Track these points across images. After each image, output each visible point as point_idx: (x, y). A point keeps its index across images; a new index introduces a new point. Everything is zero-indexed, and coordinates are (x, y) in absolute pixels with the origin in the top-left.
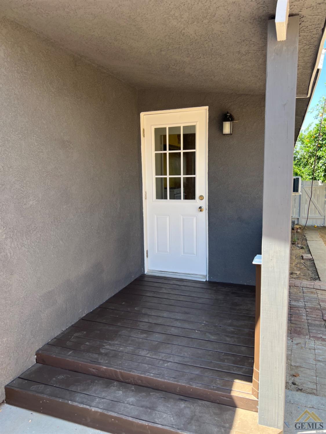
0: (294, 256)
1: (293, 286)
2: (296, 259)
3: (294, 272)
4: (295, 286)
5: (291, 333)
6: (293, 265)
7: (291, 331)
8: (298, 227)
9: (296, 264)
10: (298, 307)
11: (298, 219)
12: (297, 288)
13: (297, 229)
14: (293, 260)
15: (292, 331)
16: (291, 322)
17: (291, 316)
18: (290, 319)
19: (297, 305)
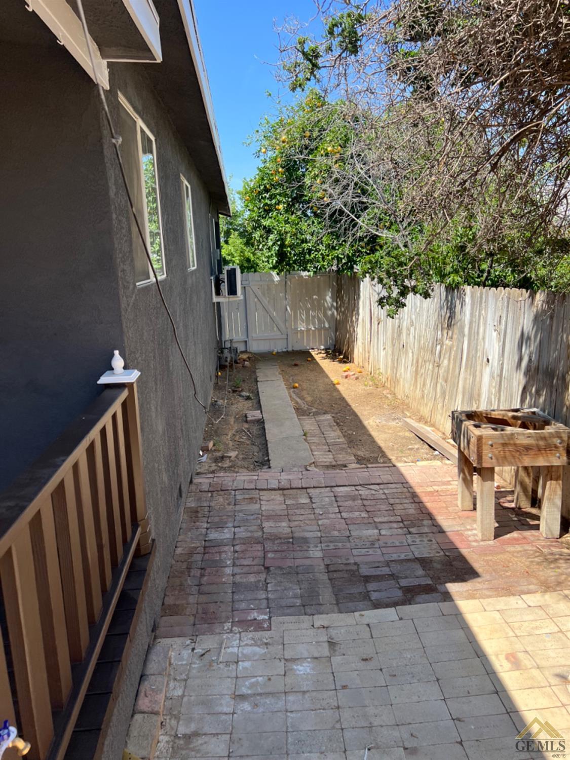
0: (233, 417)
1: (219, 489)
2: (234, 422)
3: (226, 455)
4: (222, 490)
5: (194, 625)
6: (229, 437)
7: (195, 617)
8: (245, 356)
9: (234, 435)
10: (219, 544)
11: (246, 342)
12: (225, 494)
13: (244, 360)
14: (230, 427)
15: (197, 615)
16: (199, 590)
17: (203, 571)
18: (200, 582)
19: (218, 538)
